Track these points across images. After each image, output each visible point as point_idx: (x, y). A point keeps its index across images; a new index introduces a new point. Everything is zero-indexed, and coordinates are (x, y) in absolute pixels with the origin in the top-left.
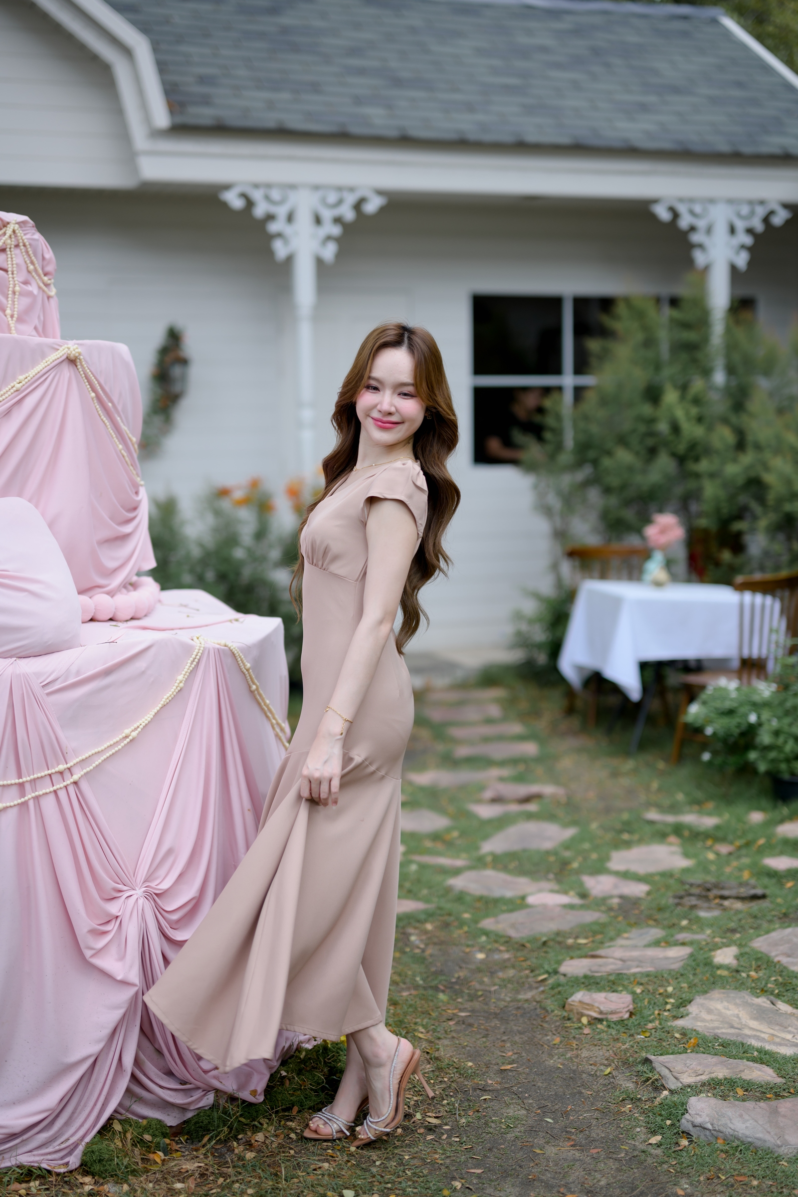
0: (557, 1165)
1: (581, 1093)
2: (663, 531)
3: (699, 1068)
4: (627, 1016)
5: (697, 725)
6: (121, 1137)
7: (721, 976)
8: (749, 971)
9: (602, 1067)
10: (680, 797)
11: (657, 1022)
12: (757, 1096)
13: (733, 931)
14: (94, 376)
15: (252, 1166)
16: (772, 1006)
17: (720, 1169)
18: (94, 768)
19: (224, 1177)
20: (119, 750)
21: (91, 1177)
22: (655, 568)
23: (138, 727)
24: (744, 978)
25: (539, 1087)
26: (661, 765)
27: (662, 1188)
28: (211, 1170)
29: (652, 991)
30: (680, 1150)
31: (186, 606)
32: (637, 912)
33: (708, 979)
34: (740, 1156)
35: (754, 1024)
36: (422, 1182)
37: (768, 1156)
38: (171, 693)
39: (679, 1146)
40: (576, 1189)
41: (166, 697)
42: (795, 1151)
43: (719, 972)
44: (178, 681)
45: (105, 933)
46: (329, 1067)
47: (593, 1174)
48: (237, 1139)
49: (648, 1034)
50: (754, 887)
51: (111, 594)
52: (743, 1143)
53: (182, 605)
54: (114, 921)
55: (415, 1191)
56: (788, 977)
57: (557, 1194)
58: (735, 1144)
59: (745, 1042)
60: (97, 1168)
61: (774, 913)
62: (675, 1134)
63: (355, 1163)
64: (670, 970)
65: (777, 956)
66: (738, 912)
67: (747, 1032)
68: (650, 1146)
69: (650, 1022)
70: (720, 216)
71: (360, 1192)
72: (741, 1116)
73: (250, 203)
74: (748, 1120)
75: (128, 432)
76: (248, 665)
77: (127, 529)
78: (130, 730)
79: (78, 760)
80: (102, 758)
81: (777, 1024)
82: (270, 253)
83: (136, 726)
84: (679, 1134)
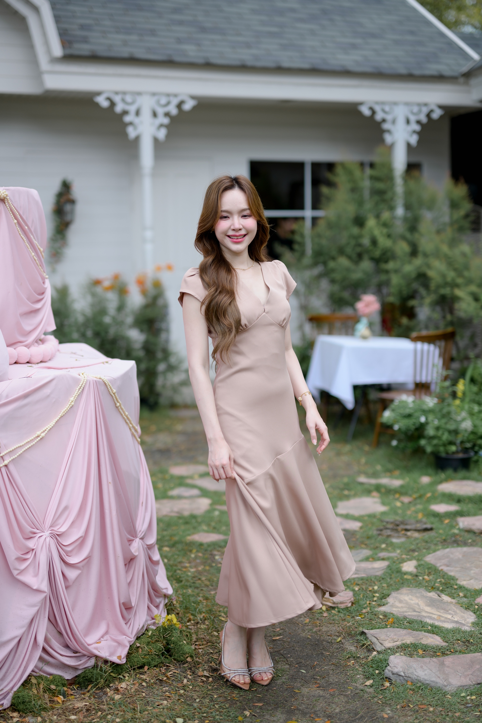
0: (308, 699)
1: (322, 654)
2: (367, 305)
3: (395, 637)
4: (350, 605)
5: (389, 424)
6: (36, 687)
7: (407, 579)
8: (424, 576)
9: (335, 637)
10: (379, 468)
11: (368, 609)
12: (431, 654)
13: (413, 551)
14: (16, 209)
15: (119, 704)
16: (439, 598)
17: (409, 701)
18: (18, 456)
19: (101, 711)
20: (34, 445)
21: (18, 713)
22: (362, 328)
23: (45, 430)
24: (421, 580)
25: (296, 650)
26: (367, 448)
27: (374, 713)
28: (93, 707)
29: (365, 589)
30: (385, 689)
31: (75, 353)
32: (354, 539)
33: (399, 581)
34: (422, 692)
35: (428, 609)
36: (225, 712)
37: (439, 692)
38: (66, 408)
39: (384, 686)
40: (321, 715)
41: (63, 411)
42: (456, 689)
43: (405, 577)
44: (70, 401)
45: (25, 560)
46: (166, 640)
47: (331, 705)
48: (109, 686)
49: (363, 616)
50: (425, 523)
51: (28, 346)
52: (423, 684)
53: (72, 353)
54: (31, 552)
55: (221, 718)
56: (448, 579)
57: (309, 718)
58: (418, 685)
59: (423, 620)
60: (21, 707)
61: (438, 539)
62: (381, 679)
63: (183, 700)
64: (376, 576)
65: (441, 566)
66: (416, 539)
67: (424, 614)
68: (366, 687)
69: (364, 608)
70: (400, 113)
71: (187, 719)
72: (422, 667)
73: (113, 104)
74: (426, 670)
75: (38, 245)
76: (115, 391)
77: (38, 306)
78: (40, 432)
79: (7, 451)
80: (23, 450)
81: (442, 609)
82: (125, 135)
83: (44, 429)
84: (384, 679)
